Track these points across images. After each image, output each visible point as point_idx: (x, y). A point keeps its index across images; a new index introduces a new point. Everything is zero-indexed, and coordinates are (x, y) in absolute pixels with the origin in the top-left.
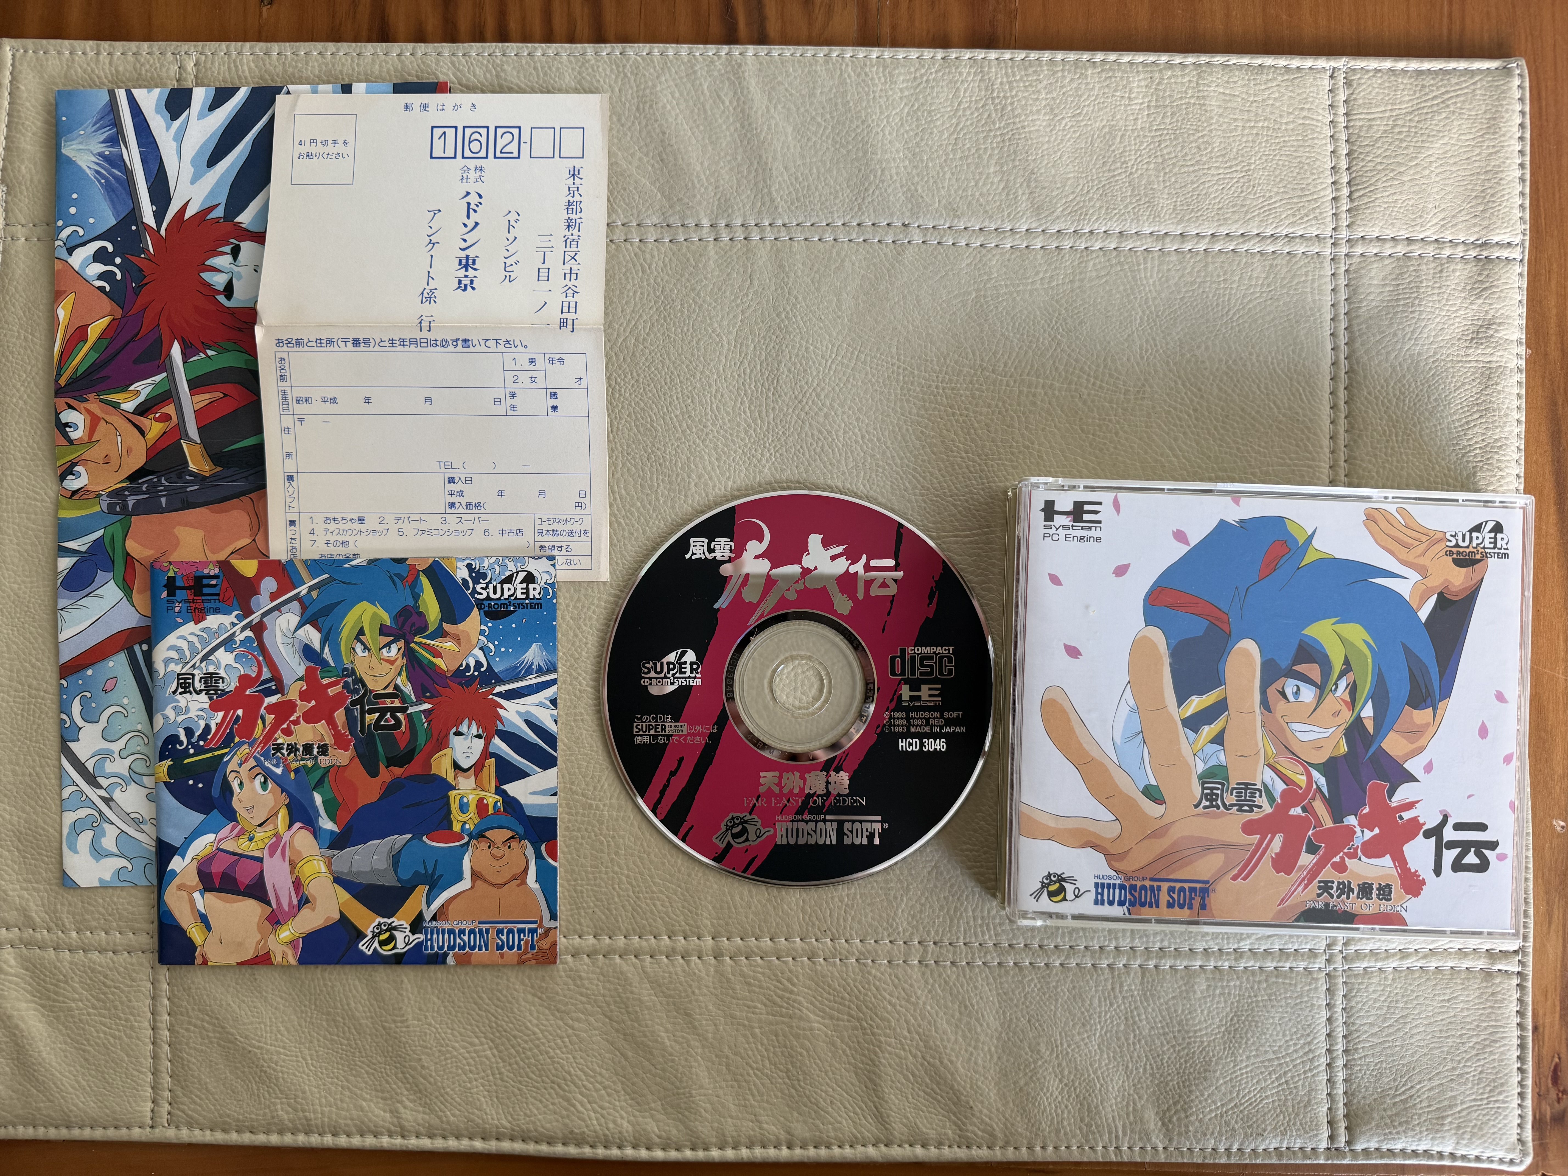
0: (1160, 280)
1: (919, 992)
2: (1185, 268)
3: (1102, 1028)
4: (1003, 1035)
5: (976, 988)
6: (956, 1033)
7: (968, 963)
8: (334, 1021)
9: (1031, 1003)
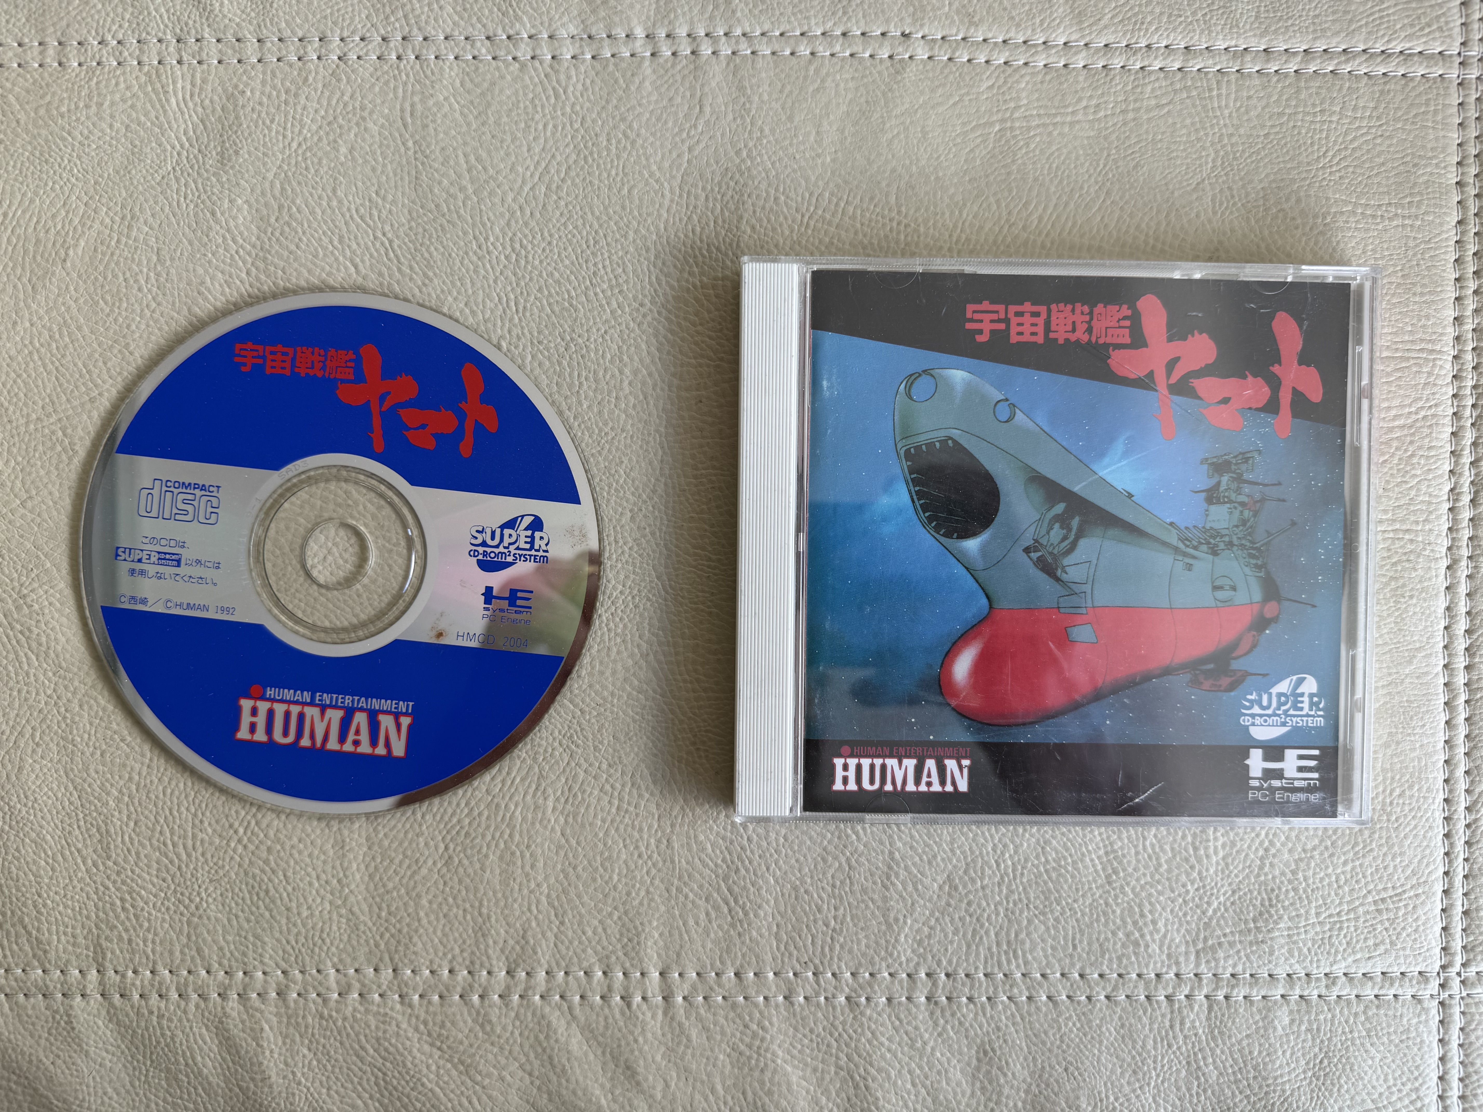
0: (1238, 110)
1: (927, 1036)
2: (1270, 96)
3: (1158, 1076)
4: (1033, 1087)
5: (998, 1029)
6: (973, 1085)
7: (989, 999)
8: (176, 1079)
9: (1068, 1046)
